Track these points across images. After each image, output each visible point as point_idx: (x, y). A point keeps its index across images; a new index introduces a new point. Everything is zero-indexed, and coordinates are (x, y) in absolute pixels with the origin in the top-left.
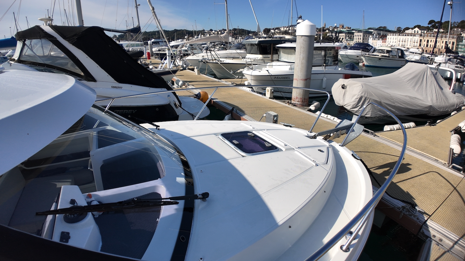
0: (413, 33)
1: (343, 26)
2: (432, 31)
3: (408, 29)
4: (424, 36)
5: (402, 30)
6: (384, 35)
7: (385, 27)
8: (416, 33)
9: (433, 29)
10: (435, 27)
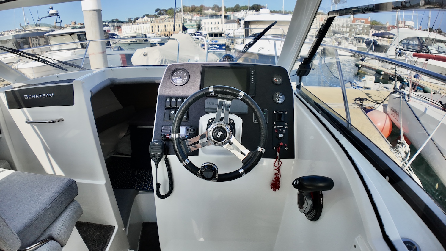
0: (144, 21)
1: (75, 23)
2: (159, 18)
3: (138, 18)
4: (154, 23)
5: (133, 20)
6: (118, 26)
7: (117, 20)
8: (146, 21)
9: (159, 16)
10: (161, 14)
